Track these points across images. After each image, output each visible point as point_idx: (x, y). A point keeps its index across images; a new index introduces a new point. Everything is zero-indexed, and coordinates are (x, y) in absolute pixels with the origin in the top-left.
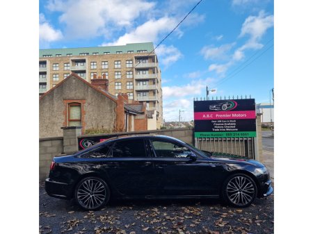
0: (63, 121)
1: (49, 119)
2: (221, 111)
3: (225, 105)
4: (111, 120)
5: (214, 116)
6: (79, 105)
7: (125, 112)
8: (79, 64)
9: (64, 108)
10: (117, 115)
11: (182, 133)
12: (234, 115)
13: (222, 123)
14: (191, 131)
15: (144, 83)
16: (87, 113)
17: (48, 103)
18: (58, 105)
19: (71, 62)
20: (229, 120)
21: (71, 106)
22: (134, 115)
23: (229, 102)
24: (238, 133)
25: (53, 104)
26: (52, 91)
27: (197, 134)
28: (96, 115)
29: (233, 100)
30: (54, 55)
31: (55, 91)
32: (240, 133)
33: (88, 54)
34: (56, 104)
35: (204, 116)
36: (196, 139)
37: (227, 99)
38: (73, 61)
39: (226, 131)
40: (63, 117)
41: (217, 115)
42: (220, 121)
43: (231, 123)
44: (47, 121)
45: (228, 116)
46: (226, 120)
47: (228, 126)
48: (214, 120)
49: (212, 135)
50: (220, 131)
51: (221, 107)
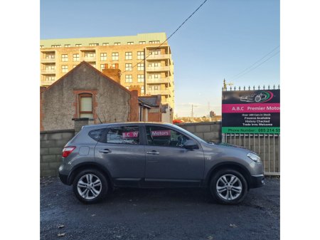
0: (74, 113)
1: (59, 111)
2: (253, 103)
3: (259, 96)
4: (125, 113)
5: (246, 108)
6: (90, 96)
7: (140, 104)
8: (89, 55)
9: (74, 98)
10: (131, 108)
11: (208, 128)
12: (269, 108)
13: (254, 117)
14: (218, 126)
15: (156, 76)
16: (99, 105)
17: (57, 94)
18: (68, 96)
19: (80, 52)
20: (263, 113)
21: (82, 97)
22: (148, 108)
23: (264, 92)
24: (272, 128)
25: (63, 95)
26: (62, 80)
27: (225, 129)
28: (108, 108)
29: (269, 90)
30: (62, 46)
31: (65, 80)
32: (275, 128)
33: (98, 44)
34: (66, 94)
35: (234, 109)
36: (223, 134)
37: (262, 89)
38: (82, 51)
39: (258, 126)
40: (74, 109)
41: (249, 108)
42: (252, 115)
43: (265, 117)
44: (57, 113)
45: (262, 109)
46: (260, 113)
47: (261, 120)
48: (245, 114)
49: (241, 130)
50: (251, 126)
51: (254, 98)
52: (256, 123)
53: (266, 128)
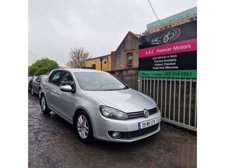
0: (124, 66)
2: (162, 45)
3: (167, 36)
5: (155, 52)
6: (132, 54)
9: (125, 57)
12: (176, 48)
13: (162, 59)
16: (135, 60)
17: (118, 55)
20: (169, 55)
21: (128, 55)
23: (172, 30)
24: (178, 71)
25: (120, 55)
27: (140, 73)
32: (180, 71)
35: (147, 53)
39: (165, 69)
40: (124, 63)
41: (158, 50)
42: (160, 58)
43: (171, 58)
44: (118, 66)
45: (169, 50)
46: (166, 55)
47: (167, 62)
48: (155, 57)
49: (152, 74)
50: (159, 70)
51: (162, 39)
52: (163, 66)
53: (172, 71)
